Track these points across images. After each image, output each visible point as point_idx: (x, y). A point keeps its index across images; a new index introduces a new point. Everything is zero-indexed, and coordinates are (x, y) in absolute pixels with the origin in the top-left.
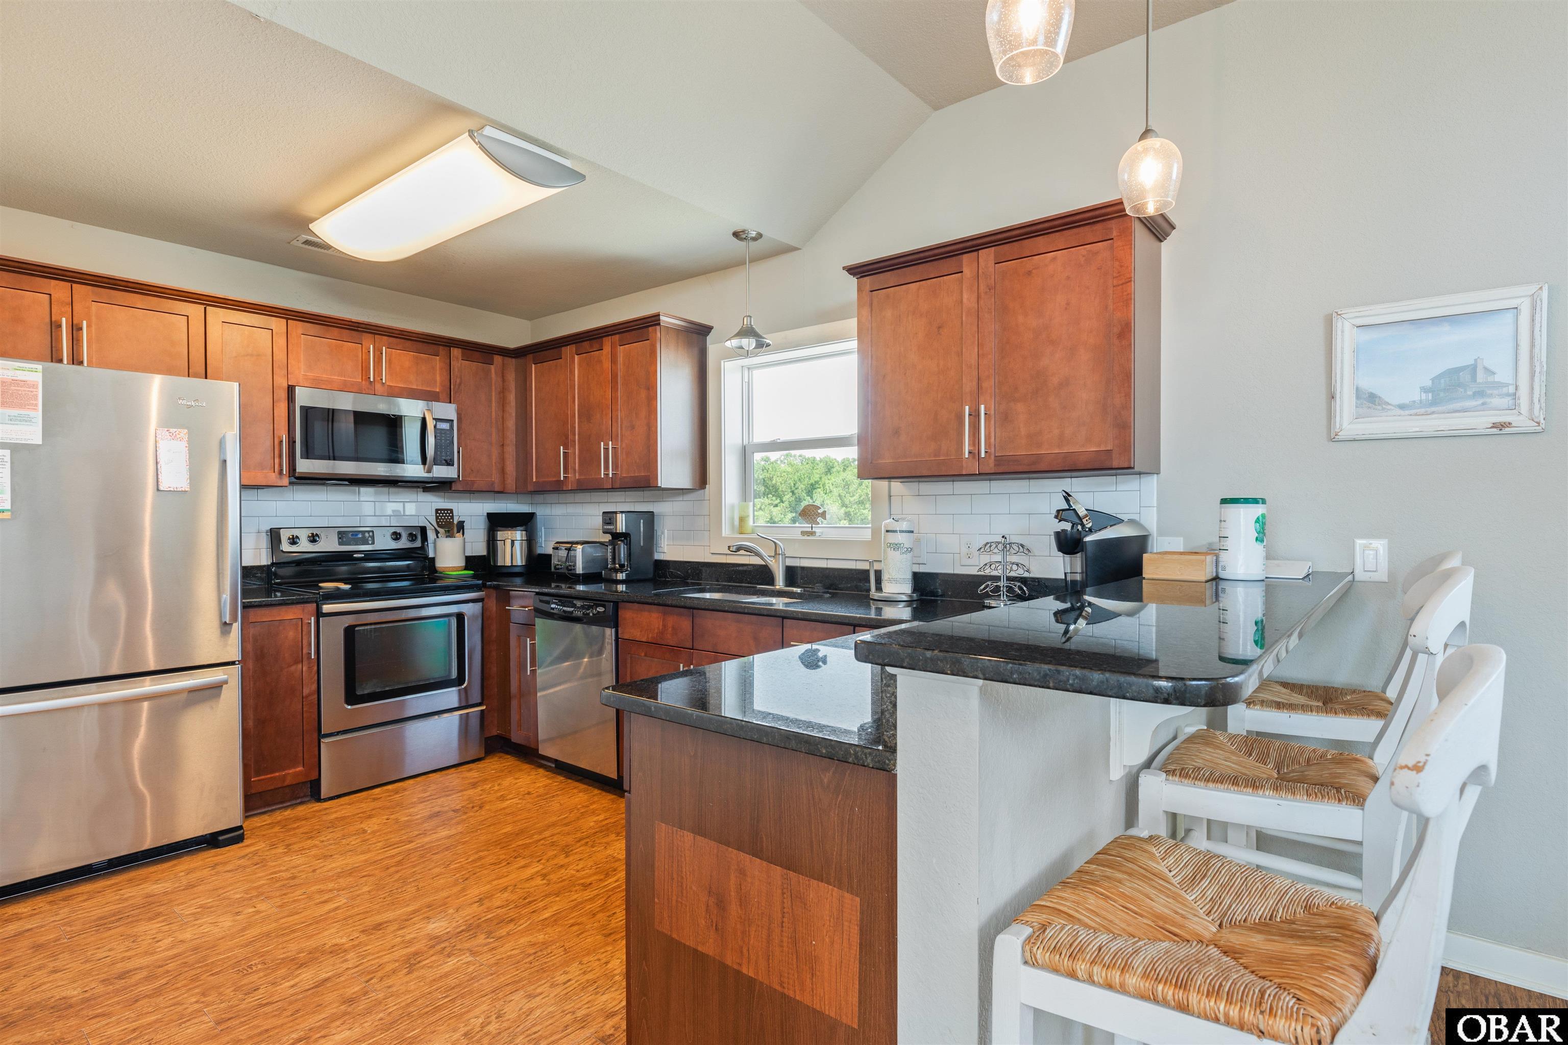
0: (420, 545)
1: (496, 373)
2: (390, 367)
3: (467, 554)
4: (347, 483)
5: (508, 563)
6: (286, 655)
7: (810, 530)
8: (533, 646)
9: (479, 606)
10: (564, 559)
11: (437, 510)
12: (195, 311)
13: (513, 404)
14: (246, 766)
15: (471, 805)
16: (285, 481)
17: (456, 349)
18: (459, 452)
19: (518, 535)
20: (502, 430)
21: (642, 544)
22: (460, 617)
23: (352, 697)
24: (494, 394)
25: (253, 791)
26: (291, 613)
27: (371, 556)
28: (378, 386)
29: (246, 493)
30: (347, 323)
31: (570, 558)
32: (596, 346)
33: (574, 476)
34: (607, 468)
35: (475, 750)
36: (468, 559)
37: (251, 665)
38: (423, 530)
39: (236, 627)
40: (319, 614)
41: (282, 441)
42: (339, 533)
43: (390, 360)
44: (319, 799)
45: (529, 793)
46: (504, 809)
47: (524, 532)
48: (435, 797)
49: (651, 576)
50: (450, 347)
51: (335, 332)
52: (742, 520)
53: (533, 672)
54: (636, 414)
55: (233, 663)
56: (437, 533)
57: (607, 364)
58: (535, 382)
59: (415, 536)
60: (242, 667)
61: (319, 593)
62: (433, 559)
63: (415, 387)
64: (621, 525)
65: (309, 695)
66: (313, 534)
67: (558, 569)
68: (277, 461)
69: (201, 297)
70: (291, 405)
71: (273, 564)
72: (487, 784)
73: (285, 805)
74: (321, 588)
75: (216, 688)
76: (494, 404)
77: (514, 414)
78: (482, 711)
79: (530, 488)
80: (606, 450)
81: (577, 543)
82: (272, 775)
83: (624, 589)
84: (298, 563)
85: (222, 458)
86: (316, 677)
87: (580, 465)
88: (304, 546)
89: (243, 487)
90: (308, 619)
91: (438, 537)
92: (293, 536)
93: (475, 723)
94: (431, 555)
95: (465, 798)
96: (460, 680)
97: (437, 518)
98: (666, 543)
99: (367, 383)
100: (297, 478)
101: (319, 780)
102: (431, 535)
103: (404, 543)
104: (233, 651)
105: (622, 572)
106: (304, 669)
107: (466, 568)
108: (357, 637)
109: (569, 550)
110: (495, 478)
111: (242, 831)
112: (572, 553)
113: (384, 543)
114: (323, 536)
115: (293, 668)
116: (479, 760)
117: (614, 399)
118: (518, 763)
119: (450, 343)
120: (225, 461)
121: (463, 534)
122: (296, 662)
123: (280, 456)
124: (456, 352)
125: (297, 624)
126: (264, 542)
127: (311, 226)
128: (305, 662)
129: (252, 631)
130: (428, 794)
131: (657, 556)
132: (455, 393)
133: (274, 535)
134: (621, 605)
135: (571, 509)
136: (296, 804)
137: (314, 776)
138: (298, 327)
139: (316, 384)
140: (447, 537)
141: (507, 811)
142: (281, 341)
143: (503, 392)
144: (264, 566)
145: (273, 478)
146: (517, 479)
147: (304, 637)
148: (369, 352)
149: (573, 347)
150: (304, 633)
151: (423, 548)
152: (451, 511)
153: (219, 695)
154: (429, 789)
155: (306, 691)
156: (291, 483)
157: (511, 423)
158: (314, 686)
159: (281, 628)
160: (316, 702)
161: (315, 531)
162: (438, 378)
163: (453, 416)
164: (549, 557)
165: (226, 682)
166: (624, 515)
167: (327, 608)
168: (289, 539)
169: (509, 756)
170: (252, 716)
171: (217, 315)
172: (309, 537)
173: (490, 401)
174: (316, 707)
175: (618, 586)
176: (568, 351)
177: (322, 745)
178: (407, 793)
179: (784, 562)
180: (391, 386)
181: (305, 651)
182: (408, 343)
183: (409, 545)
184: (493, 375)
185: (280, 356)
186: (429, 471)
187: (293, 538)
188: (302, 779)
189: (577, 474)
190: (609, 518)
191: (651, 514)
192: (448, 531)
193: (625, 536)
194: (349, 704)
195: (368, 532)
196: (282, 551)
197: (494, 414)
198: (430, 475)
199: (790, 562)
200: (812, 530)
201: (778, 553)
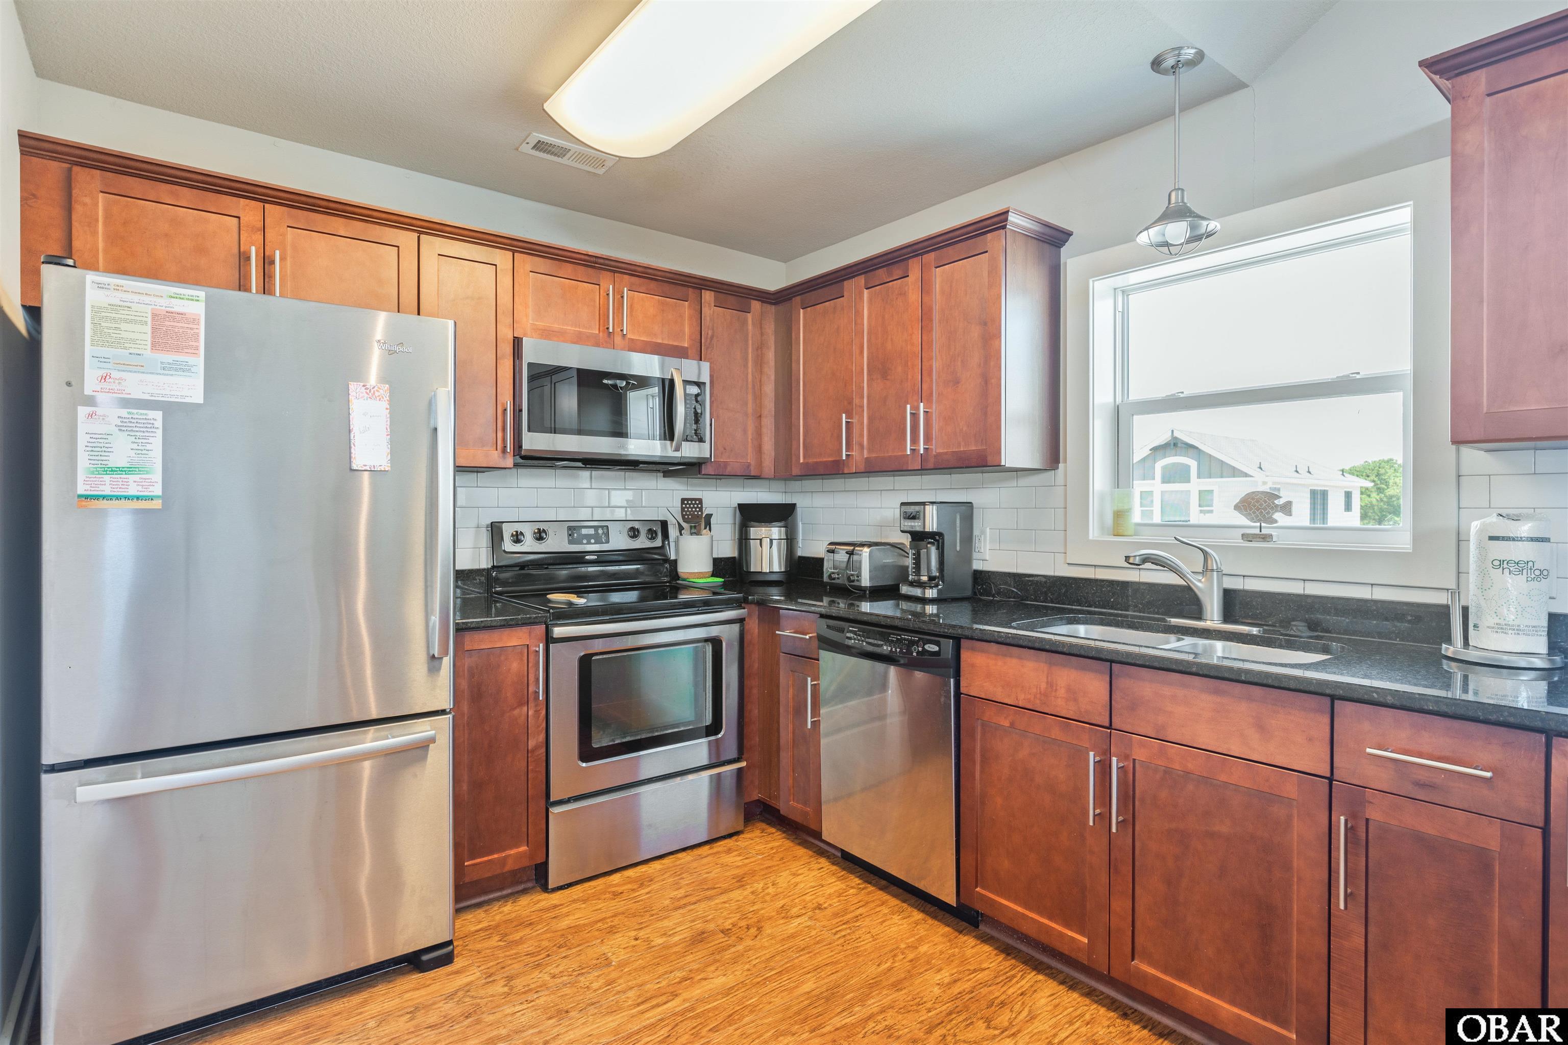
0: (660, 545)
1: (753, 324)
2: (631, 315)
3: (715, 556)
4: (580, 464)
5: (766, 569)
6: (509, 695)
7: (1257, 531)
8: (815, 688)
9: (736, 628)
10: (844, 565)
11: (683, 500)
12: (407, 239)
13: (772, 363)
14: (457, 846)
15: (743, 923)
16: (509, 461)
17: (708, 292)
18: (711, 425)
19: (776, 532)
20: (758, 397)
21: (958, 548)
22: (716, 643)
23: (588, 753)
24: (750, 350)
25: (467, 880)
26: (516, 638)
27: (603, 558)
28: (618, 339)
29: (463, 478)
30: (583, 257)
31: (852, 563)
32: (897, 273)
33: (860, 456)
34: (915, 440)
35: (730, 819)
36: (717, 562)
37: (465, 707)
38: (664, 524)
39: (447, 662)
40: (549, 639)
41: (505, 410)
42: (569, 528)
43: (631, 306)
44: (545, 888)
45: (819, 907)
46: (792, 936)
47: (783, 529)
48: (693, 899)
49: (969, 593)
50: (701, 289)
51: (568, 269)
52: (1120, 515)
53: (816, 724)
54: (962, 361)
55: (443, 712)
56: (681, 528)
57: (914, 296)
58: (804, 333)
59: (656, 532)
60: (454, 717)
61: (549, 611)
62: (675, 561)
63: (659, 341)
64: (931, 521)
65: (536, 748)
66: (539, 529)
67: (834, 579)
68: (500, 435)
69: (414, 222)
70: (517, 362)
71: (493, 567)
72: (757, 881)
73: (505, 892)
74: (550, 601)
75: (422, 747)
76: (750, 364)
77: (773, 377)
78: (740, 770)
79: (796, 471)
80: (914, 416)
81: (862, 545)
82: (490, 858)
83: (935, 611)
84: (523, 566)
85: (432, 426)
86: (544, 725)
87: (869, 439)
88: (529, 544)
89: (460, 469)
90: (536, 646)
91: (681, 534)
92: (517, 532)
93: (729, 784)
94: (673, 557)
95: (734, 906)
96: (714, 728)
97: (683, 509)
98: (988, 548)
99: (606, 335)
100: (523, 458)
101: (545, 864)
102: (673, 532)
103: (643, 542)
104: (443, 698)
105: (931, 587)
106: (530, 713)
107: (714, 575)
108: (595, 669)
109: (851, 553)
110: (750, 458)
111: (451, 947)
112: (855, 557)
113: (619, 541)
114: (551, 533)
115: (516, 712)
116: (737, 833)
117: (925, 345)
118: (788, 843)
119: (701, 284)
120: (436, 429)
121: (710, 530)
122: (520, 704)
123: (504, 429)
124: (708, 296)
125: (521, 653)
126: (484, 539)
127: (547, 106)
128: (531, 704)
129: (468, 662)
130: (682, 892)
131: (977, 565)
132: (707, 349)
133: (495, 530)
134: (964, 643)
135: (840, 500)
136: (518, 892)
137: (540, 859)
138: (526, 263)
139: (546, 334)
140: (691, 534)
141: (799, 942)
142: (505, 281)
143: (760, 348)
144: (484, 570)
145: (494, 457)
146: (776, 460)
147: (531, 671)
148: (608, 294)
149: (861, 280)
150: (530, 665)
151: (663, 547)
152: (700, 501)
153: (425, 758)
154: (683, 882)
155: (532, 743)
156: (516, 465)
157: (769, 389)
158: (542, 737)
159: (503, 658)
160: (544, 758)
161: (542, 526)
162: (687, 330)
163: (705, 378)
164: (820, 561)
165: (433, 740)
166: (935, 507)
167: (559, 631)
168: (512, 535)
169: (773, 830)
170: (466, 777)
171: (433, 245)
172: (535, 533)
173: (746, 360)
174: (544, 764)
175: (927, 607)
176: (850, 286)
177: (551, 818)
178: (655, 886)
179: (1220, 582)
180: (632, 340)
181: (531, 689)
182: (653, 285)
183: (648, 544)
184: (750, 327)
185: (505, 298)
186: (677, 449)
187: (517, 535)
188: (526, 863)
189: (865, 452)
190: (912, 511)
191: (969, 505)
192: (695, 527)
193: (936, 538)
194: (583, 761)
195: (602, 527)
196: (504, 551)
197: (750, 376)
198: (678, 454)
199: (1230, 583)
200: (1261, 531)
201: (1210, 568)
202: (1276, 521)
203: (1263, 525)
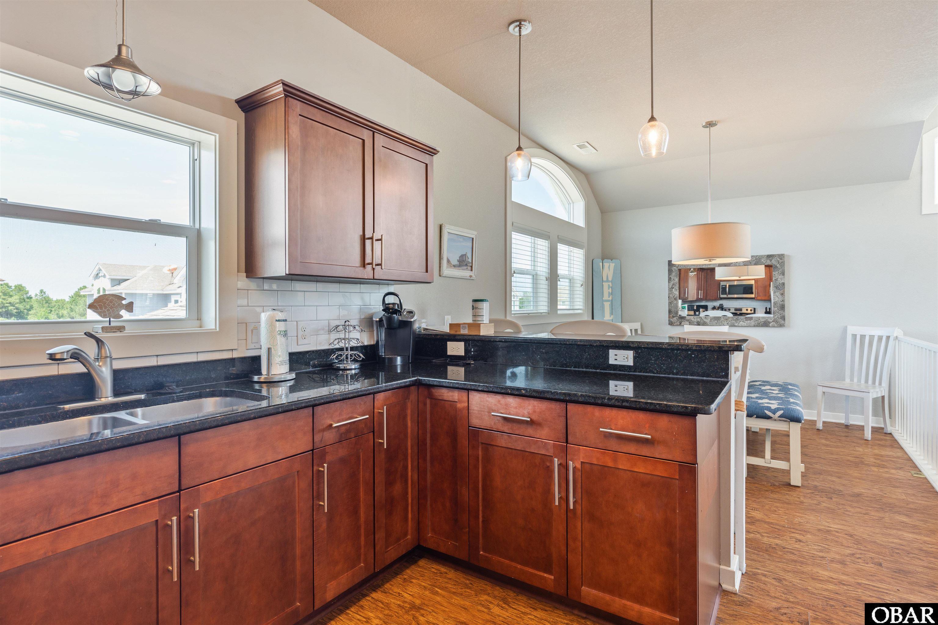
200: (110, 324)
201: (104, 355)
202: (122, 317)
203: (111, 319)
